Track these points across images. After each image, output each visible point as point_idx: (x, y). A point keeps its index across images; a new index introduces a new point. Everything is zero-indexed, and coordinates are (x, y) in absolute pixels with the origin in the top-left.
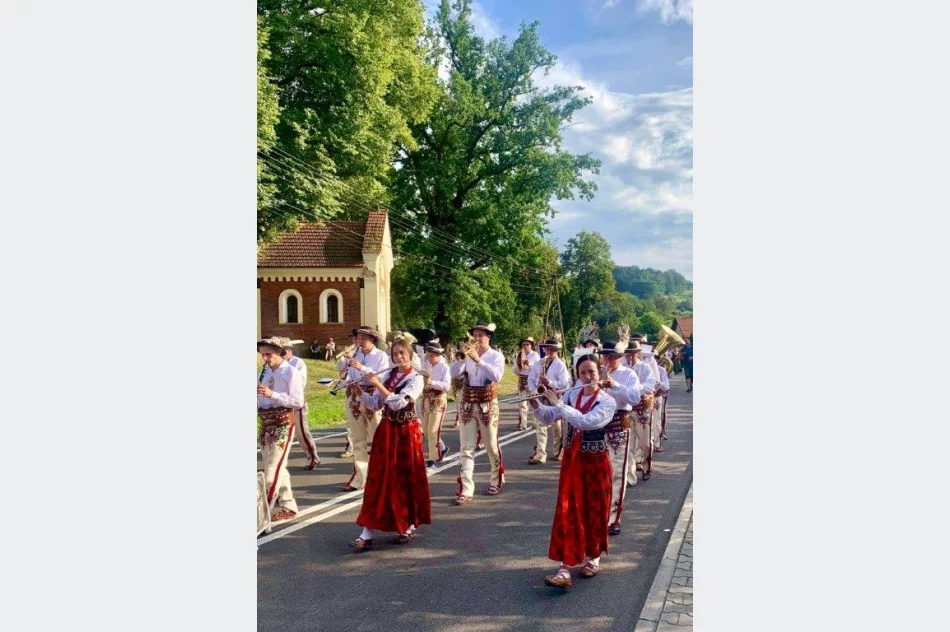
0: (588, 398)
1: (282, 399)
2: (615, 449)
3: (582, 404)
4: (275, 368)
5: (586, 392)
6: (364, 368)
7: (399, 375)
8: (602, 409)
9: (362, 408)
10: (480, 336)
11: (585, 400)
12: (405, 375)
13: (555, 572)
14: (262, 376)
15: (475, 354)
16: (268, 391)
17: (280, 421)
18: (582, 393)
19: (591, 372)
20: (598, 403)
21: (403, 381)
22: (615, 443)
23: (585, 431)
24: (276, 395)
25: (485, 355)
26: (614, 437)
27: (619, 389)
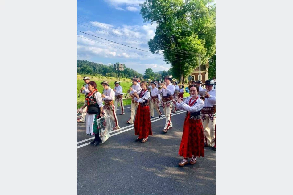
0: (194, 100)
1: (108, 98)
2: (212, 120)
3: (191, 103)
4: (107, 89)
5: (193, 98)
6: (133, 90)
7: (143, 92)
8: (198, 105)
9: (134, 101)
10: (167, 80)
11: (192, 101)
12: (144, 92)
13: (181, 160)
14: (103, 92)
15: (165, 86)
16: (104, 96)
17: (110, 104)
18: (192, 99)
19: (194, 91)
20: (196, 102)
21: (144, 94)
22: (212, 117)
23: (192, 113)
24: (106, 97)
25: (168, 86)
26: (211, 116)
27: (212, 98)
